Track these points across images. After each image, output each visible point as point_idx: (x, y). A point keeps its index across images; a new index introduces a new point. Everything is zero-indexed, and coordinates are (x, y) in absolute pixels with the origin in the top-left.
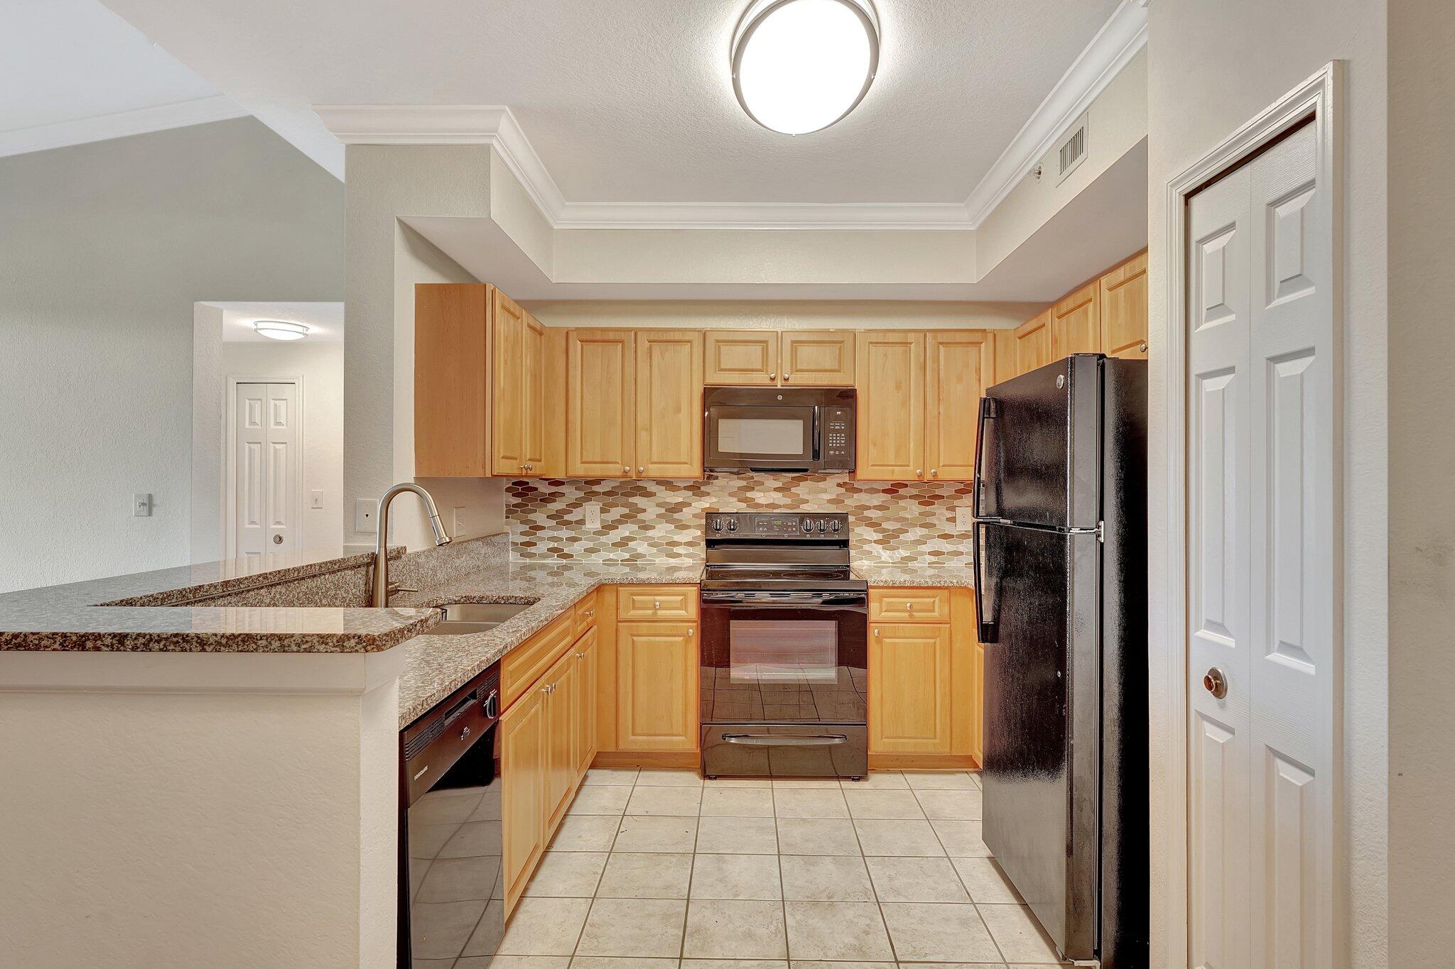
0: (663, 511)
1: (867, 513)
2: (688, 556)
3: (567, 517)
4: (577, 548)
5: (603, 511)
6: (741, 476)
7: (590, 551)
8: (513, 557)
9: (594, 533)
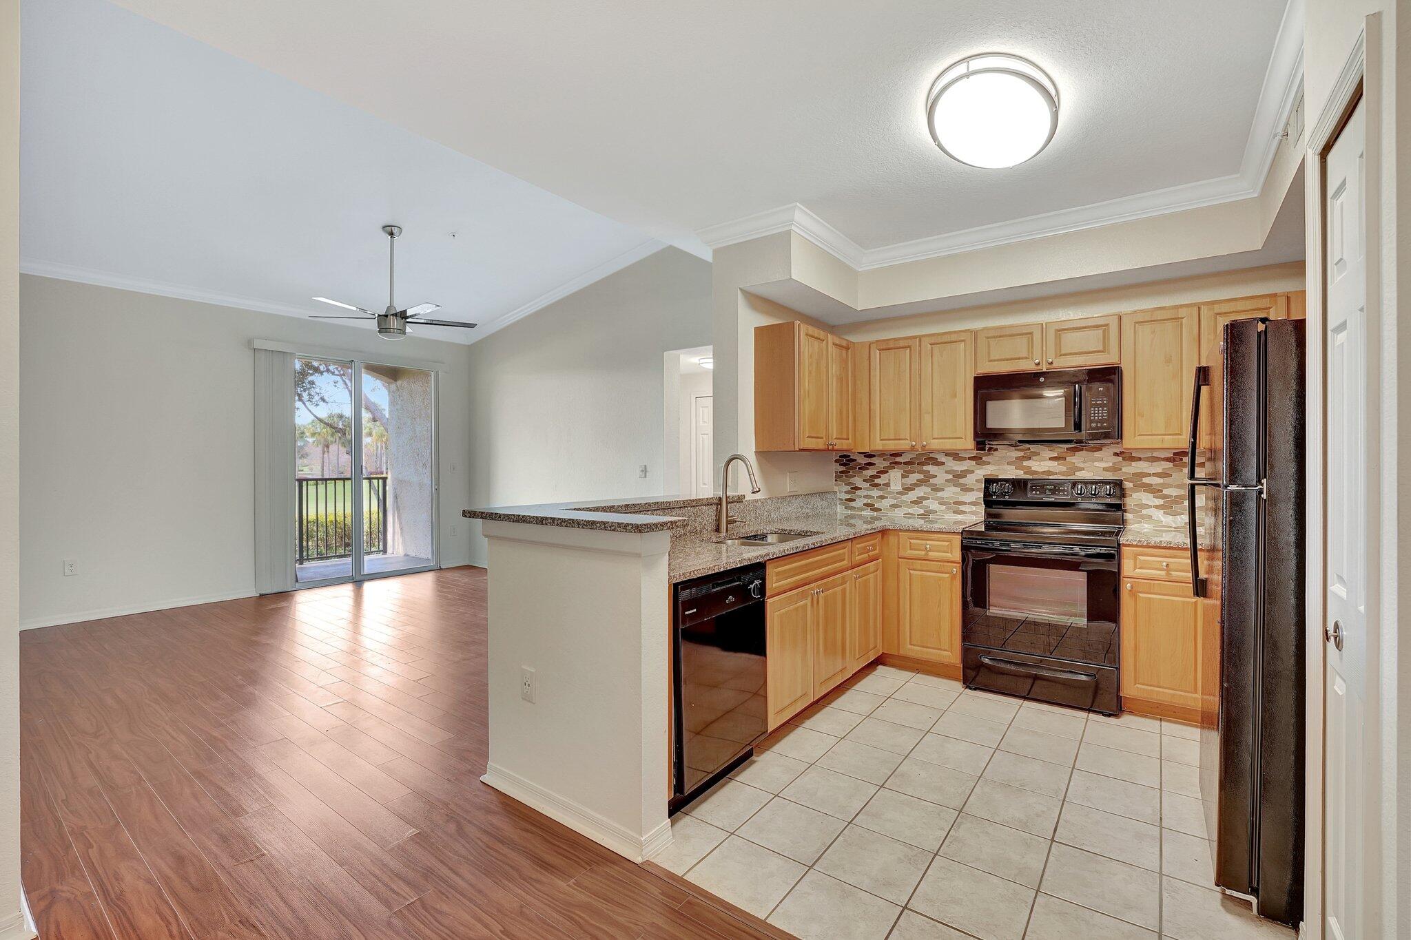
0: (950, 476)
1: (1146, 480)
2: (972, 513)
3: (877, 481)
4: (884, 504)
5: (903, 476)
6: (1018, 448)
7: (894, 506)
8: (840, 509)
9: (897, 493)
